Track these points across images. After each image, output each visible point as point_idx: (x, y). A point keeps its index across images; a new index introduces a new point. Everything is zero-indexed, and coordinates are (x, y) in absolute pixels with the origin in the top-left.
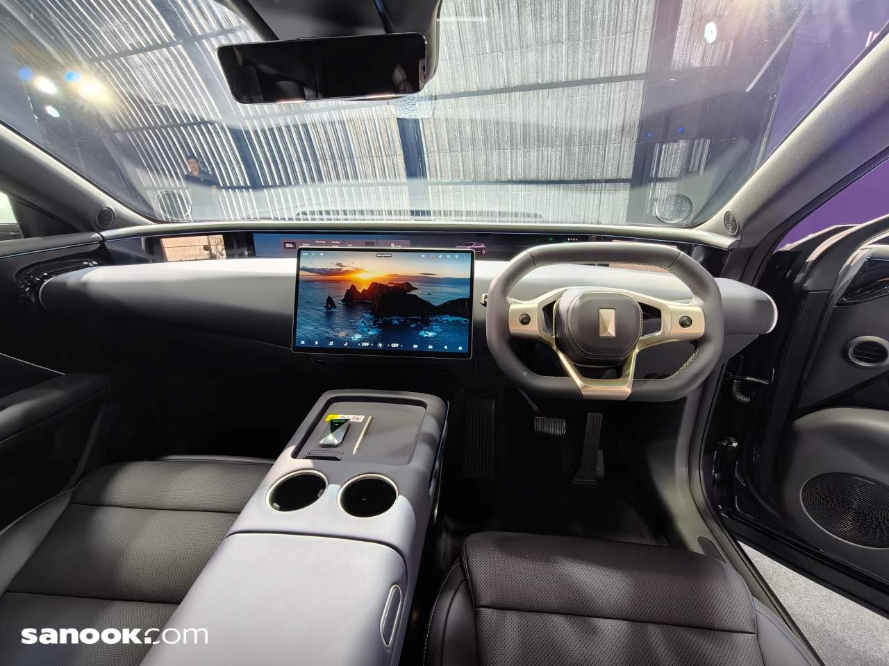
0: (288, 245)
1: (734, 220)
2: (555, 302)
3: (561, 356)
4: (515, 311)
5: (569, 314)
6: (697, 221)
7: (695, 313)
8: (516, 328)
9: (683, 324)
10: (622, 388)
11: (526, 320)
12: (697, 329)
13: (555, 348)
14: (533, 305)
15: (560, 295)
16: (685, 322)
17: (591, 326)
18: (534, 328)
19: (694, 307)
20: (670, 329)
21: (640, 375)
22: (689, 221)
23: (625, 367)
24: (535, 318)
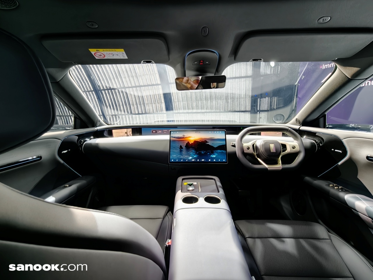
1: (299, 121)
2: (254, 144)
3: (259, 159)
4: (245, 146)
5: (261, 146)
6: (286, 122)
7: (296, 145)
8: (246, 151)
9: (293, 148)
10: (279, 166)
11: (248, 148)
12: (297, 149)
13: (256, 157)
14: (250, 144)
15: (256, 141)
17: (268, 150)
18: (251, 151)
19: (295, 143)
20: (289, 150)
21: (283, 163)
22: (284, 122)
23: (278, 162)
24: (251, 148)
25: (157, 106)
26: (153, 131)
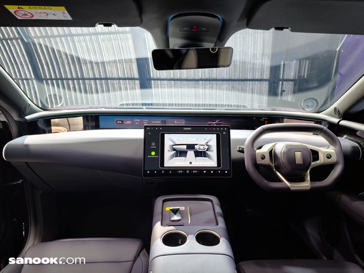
0: (118, 122)
1: (339, 111)
2: (272, 149)
3: (278, 174)
4: (258, 153)
5: (282, 154)
6: (321, 110)
7: (332, 153)
8: (259, 161)
9: (328, 158)
10: (306, 185)
11: (263, 158)
12: (334, 159)
13: (274, 170)
14: (266, 150)
15: (274, 146)
16: (329, 156)
17: (292, 160)
18: (267, 161)
19: (331, 150)
20: (322, 160)
21: (312, 180)
22: (317, 110)
23: (306, 177)
24: (267, 157)
25: (125, 67)
26: (117, 121)
